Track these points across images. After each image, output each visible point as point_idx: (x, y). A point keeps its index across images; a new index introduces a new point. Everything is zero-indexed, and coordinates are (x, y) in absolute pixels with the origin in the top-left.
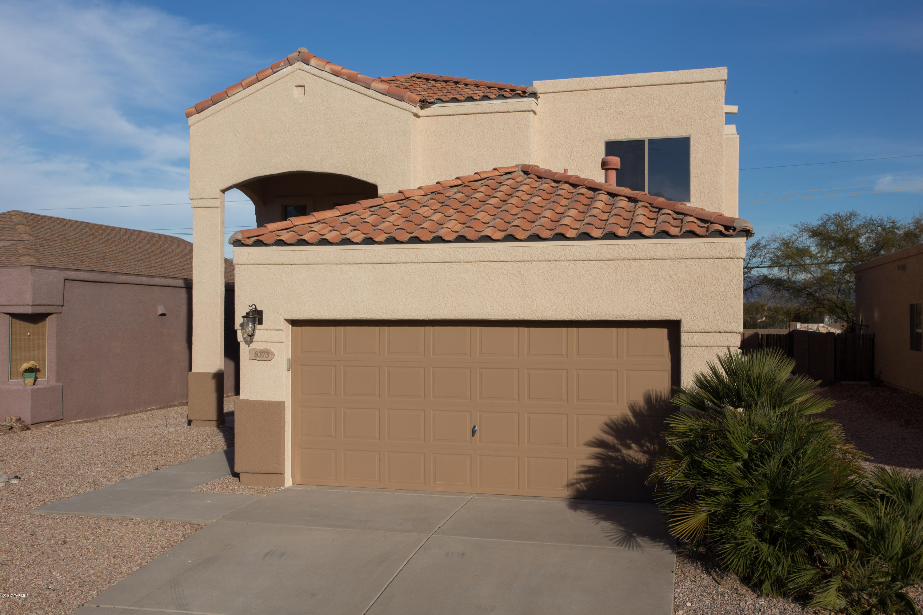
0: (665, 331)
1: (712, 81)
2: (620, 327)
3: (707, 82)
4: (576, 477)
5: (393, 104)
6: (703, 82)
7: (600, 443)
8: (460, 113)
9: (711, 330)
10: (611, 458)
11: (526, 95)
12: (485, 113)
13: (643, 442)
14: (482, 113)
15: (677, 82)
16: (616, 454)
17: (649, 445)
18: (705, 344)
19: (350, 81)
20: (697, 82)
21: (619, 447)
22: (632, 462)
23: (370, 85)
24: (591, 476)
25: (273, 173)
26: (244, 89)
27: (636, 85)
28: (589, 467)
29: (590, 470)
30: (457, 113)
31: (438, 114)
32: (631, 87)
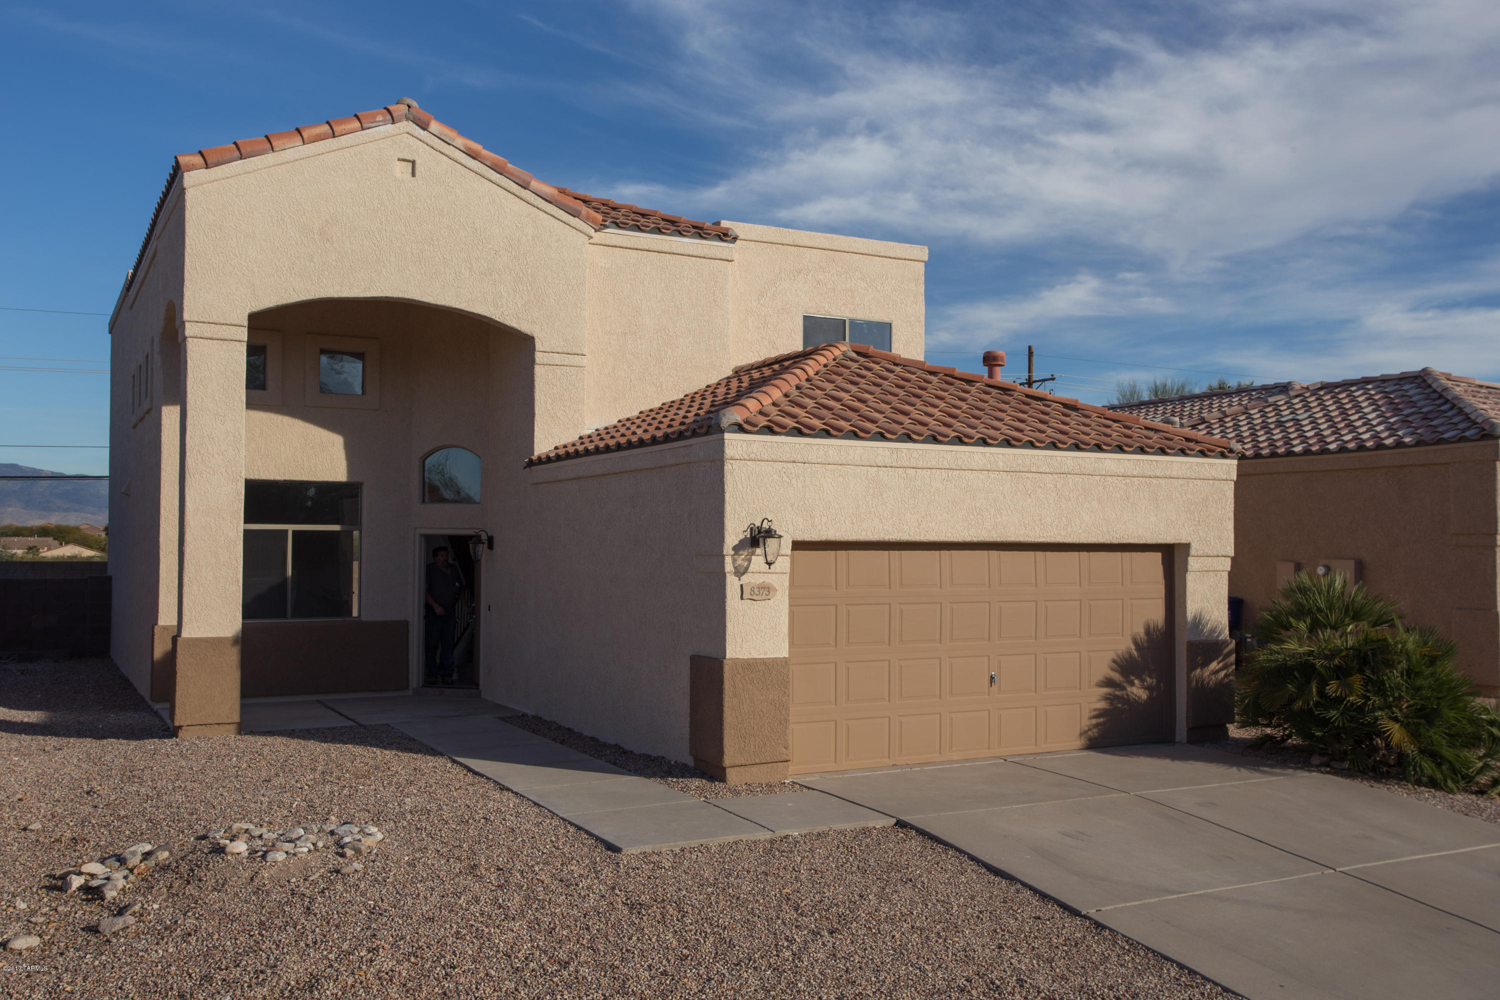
0: (1159, 555)
1: (914, 260)
2: (1124, 551)
3: (908, 260)
4: (1088, 723)
5: (561, 218)
6: (905, 259)
7: (1108, 683)
8: (640, 247)
9: (1212, 554)
10: (1118, 698)
11: (729, 239)
12: (674, 254)
13: (1144, 676)
14: (669, 253)
15: (880, 254)
16: (1121, 692)
17: (1148, 679)
18: (1206, 569)
19: (495, 171)
20: (899, 259)
21: (1125, 684)
22: (1135, 700)
23: (529, 183)
24: (1102, 720)
25: (356, 296)
26: (304, 144)
27: (839, 249)
28: (1100, 710)
29: (1101, 714)
30: (636, 247)
31: (611, 244)
32: (832, 250)
